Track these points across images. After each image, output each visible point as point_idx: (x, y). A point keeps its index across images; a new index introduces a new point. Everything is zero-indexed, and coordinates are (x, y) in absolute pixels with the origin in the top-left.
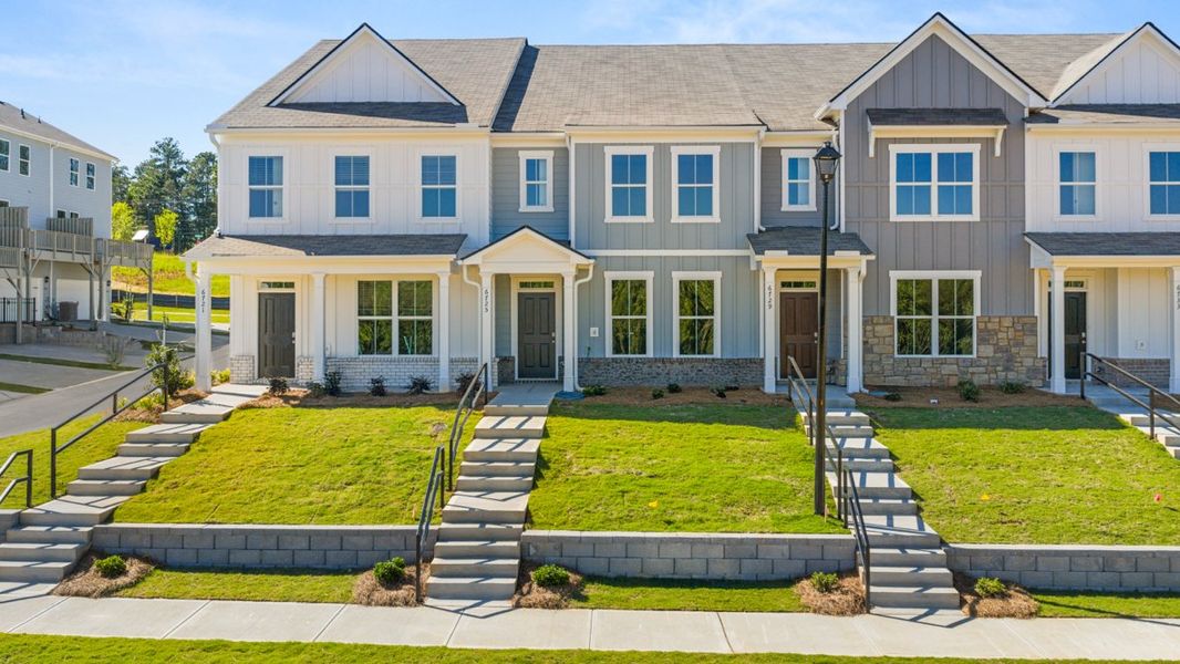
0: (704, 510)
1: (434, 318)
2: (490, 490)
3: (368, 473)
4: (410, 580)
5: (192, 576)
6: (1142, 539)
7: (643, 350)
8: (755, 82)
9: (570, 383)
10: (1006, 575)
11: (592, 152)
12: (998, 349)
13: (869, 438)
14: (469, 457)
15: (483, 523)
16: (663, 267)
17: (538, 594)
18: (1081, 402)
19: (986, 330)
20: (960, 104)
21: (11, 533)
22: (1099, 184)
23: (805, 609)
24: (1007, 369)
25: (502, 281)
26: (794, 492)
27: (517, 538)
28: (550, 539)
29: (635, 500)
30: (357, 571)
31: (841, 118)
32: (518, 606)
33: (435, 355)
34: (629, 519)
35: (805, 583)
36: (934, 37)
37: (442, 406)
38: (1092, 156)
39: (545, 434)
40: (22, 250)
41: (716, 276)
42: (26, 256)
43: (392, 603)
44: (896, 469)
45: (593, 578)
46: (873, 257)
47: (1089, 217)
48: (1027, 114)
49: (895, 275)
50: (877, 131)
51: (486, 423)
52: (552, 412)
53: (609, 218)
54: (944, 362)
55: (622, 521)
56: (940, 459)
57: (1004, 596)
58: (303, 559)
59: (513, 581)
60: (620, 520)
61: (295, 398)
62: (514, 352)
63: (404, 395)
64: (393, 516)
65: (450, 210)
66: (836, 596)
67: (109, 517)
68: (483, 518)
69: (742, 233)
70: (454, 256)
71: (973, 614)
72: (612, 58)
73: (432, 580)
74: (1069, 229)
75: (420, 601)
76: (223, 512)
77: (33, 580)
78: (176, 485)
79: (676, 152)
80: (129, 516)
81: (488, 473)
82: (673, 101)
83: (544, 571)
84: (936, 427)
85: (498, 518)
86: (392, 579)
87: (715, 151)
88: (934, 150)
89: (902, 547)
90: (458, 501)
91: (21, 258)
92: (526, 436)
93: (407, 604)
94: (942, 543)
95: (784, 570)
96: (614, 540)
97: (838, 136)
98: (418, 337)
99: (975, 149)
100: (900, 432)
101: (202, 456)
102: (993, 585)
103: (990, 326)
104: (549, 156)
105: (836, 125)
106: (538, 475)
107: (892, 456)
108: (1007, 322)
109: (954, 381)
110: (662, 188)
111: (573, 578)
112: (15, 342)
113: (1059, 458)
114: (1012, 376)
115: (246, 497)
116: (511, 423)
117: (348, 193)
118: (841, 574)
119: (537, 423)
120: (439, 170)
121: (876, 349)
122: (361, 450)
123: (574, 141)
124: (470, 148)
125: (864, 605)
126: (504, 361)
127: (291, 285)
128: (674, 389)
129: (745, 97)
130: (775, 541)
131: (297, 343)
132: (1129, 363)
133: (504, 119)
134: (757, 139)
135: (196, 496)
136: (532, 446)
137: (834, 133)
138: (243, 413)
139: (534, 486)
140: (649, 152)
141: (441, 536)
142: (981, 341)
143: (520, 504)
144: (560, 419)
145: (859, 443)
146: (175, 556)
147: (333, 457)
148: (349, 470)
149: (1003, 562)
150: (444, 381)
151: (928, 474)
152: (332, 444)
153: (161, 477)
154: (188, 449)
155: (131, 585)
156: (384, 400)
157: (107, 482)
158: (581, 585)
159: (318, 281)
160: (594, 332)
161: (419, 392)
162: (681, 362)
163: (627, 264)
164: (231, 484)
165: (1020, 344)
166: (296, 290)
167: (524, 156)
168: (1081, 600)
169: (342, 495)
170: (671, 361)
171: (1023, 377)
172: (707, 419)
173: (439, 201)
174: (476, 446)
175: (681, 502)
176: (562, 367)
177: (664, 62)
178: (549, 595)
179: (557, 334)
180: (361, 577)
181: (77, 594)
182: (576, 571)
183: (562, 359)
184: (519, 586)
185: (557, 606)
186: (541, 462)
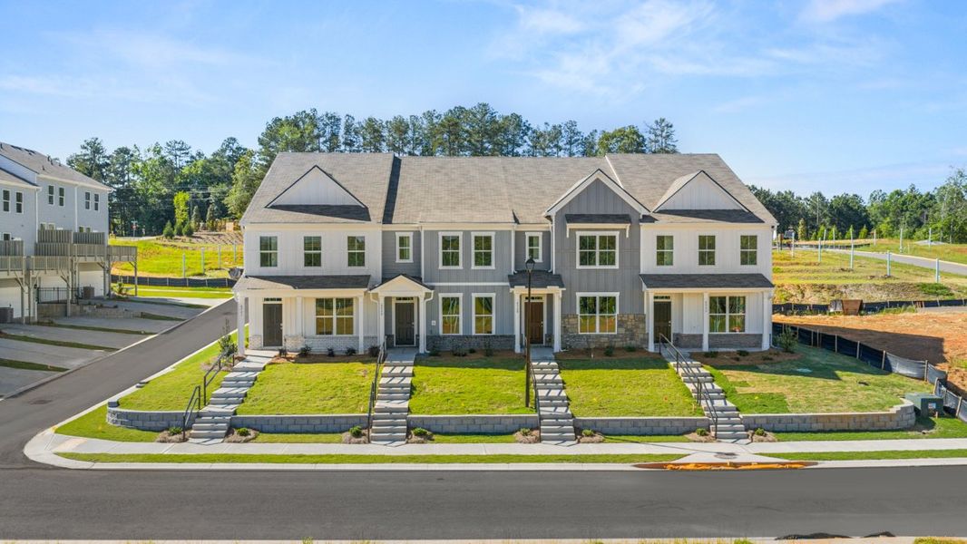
0: (481, 406)
1: (354, 317)
2: (392, 399)
3: (339, 393)
4: (364, 435)
5: (275, 435)
6: (652, 414)
7: (458, 331)
8: (516, 188)
9: (422, 349)
10: (595, 429)
11: (432, 235)
12: (627, 330)
13: (556, 374)
14: (382, 386)
15: (391, 413)
16: (468, 291)
17: (414, 438)
18: (658, 356)
19: (621, 320)
20: (610, 212)
21: (197, 420)
22: (675, 251)
23: (517, 442)
24: (631, 339)
25: (388, 300)
26: (519, 398)
27: (406, 418)
28: (418, 418)
29: (453, 402)
30: (341, 432)
31: (553, 218)
32: (407, 443)
33: (355, 335)
34: (450, 410)
35: (518, 433)
36: (598, 180)
37: (364, 362)
38: (672, 237)
39: (413, 375)
40: (70, 258)
41: (493, 295)
42: (72, 261)
43: (359, 443)
44: (564, 388)
45: (435, 433)
46: (564, 289)
47: (669, 267)
48: (641, 217)
49: (579, 295)
50: (570, 226)
51: (386, 370)
52: (415, 364)
53: (441, 267)
54: (601, 336)
55: (447, 411)
56: (584, 383)
57: (592, 436)
58: (319, 428)
59: (405, 434)
60: (447, 410)
61: (291, 358)
62: (394, 333)
63: (344, 356)
64: (353, 410)
65: (362, 263)
66: (529, 437)
67: (235, 413)
68: (391, 411)
69: (506, 275)
70: (366, 289)
71: (579, 442)
72: (442, 168)
73: (373, 434)
74: (661, 272)
75: (369, 442)
76: (283, 410)
77: (213, 438)
78: (257, 400)
79: (473, 235)
80: (242, 412)
81: (390, 392)
82: (473, 202)
83: (418, 430)
84: (589, 369)
85: (398, 410)
86: (357, 434)
87: (493, 235)
88: (598, 234)
89: (557, 419)
90: (379, 404)
91: (70, 263)
92: (405, 376)
93: (365, 443)
94: (573, 417)
95: (510, 428)
96: (444, 418)
97: (551, 226)
98: (346, 327)
99: (617, 234)
100: (570, 371)
101: (262, 387)
102: (588, 432)
103: (623, 319)
104: (411, 235)
105: (551, 221)
106: (411, 393)
107: (563, 382)
108: (631, 317)
109: (606, 345)
110: (466, 252)
111: (428, 433)
112: (66, 315)
113: (634, 382)
114: (633, 342)
115: (289, 404)
116: (398, 370)
117: (311, 255)
118: (532, 429)
119: (409, 370)
120: (356, 244)
121: (570, 330)
122: (333, 383)
123: (423, 229)
124: (371, 233)
125: (539, 440)
126: (388, 336)
127: (280, 300)
128: (472, 351)
129: (510, 200)
130: (508, 417)
131: (284, 329)
132: (688, 336)
133: (388, 217)
134: (513, 228)
135: (267, 404)
136: (408, 381)
137: (550, 225)
138: (271, 366)
139: (410, 398)
140: (460, 235)
141: (374, 418)
142: (619, 326)
143: (406, 405)
144: (419, 367)
145: (549, 377)
146: (266, 428)
147: (321, 387)
148: (330, 392)
149: (595, 424)
150: (362, 348)
151: (577, 390)
152: (320, 381)
153: (249, 396)
154: (253, 384)
155: (253, 439)
156: (336, 359)
157: (226, 399)
158: (432, 435)
159: (299, 300)
160: (434, 323)
161: (350, 355)
162: (476, 337)
163: (449, 289)
164: (281, 398)
165: (637, 327)
166: (283, 302)
167: (398, 235)
168: (623, 438)
169: (330, 402)
170: (471, 337)
171: (639, 343)
172: (485, 366)
173: (356, 259)
174: (383, 381)
175: (472, 403)
176: (418, 340)
177: (469, 171)
178: (419, 439)
179: (415, 323)
180: (344, 434)
181: (234, 442)
182: (429, 430)
183: (418, 335)
184: (407, 436)
185: (423, 443)
186: (413, 387)
